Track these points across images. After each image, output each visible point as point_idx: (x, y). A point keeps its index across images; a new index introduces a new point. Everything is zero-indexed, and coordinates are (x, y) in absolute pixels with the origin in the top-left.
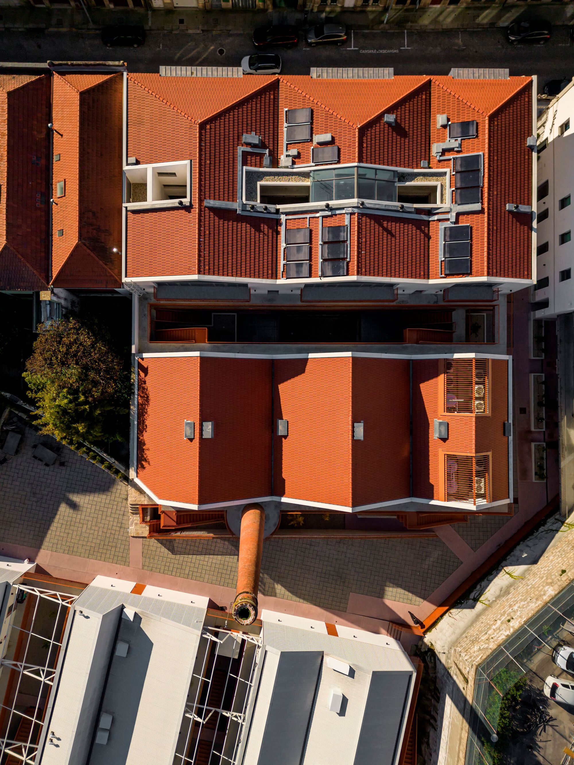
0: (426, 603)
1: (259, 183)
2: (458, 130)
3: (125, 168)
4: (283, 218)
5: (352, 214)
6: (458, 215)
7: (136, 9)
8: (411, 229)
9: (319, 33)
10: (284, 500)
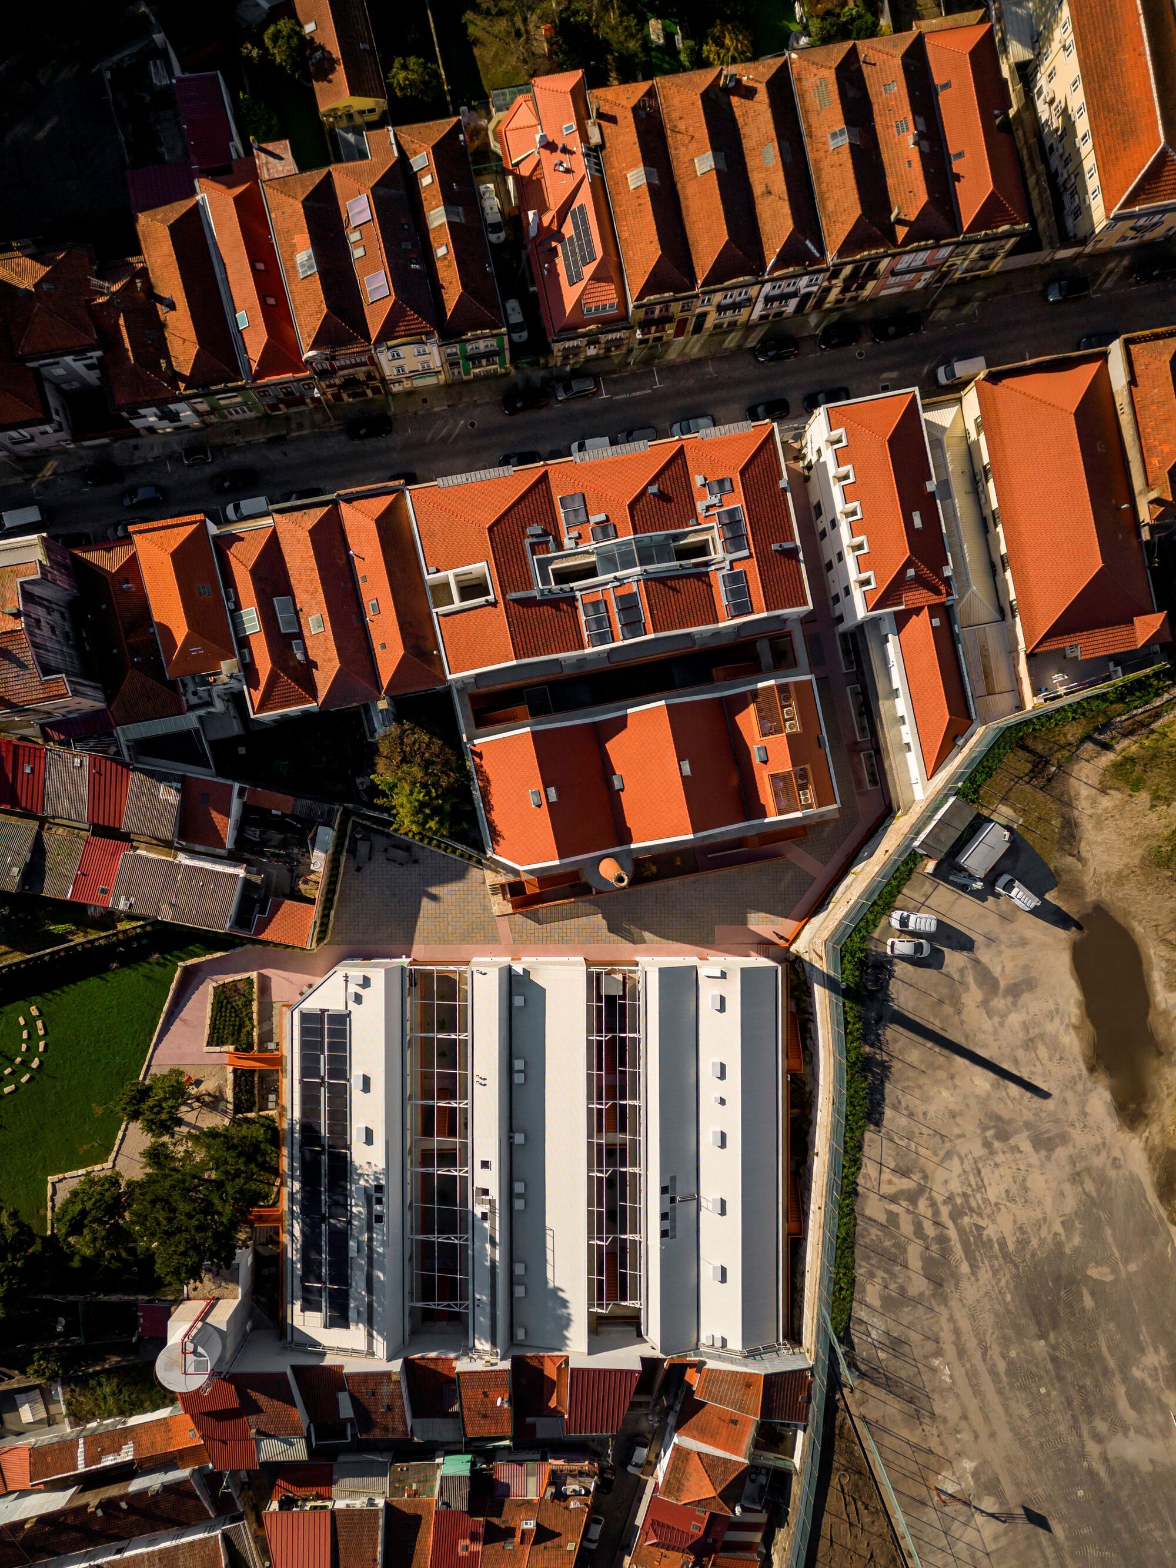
0: (788, 920)
1: (550, 568)
2: (716, 488)
3: (427, 577)
4: (578, 594)
5: (638, 581)
6: (731, 562)
7: (376, 396)
8: (695, 583)
9: (567, 388)
10: (633, 846)
